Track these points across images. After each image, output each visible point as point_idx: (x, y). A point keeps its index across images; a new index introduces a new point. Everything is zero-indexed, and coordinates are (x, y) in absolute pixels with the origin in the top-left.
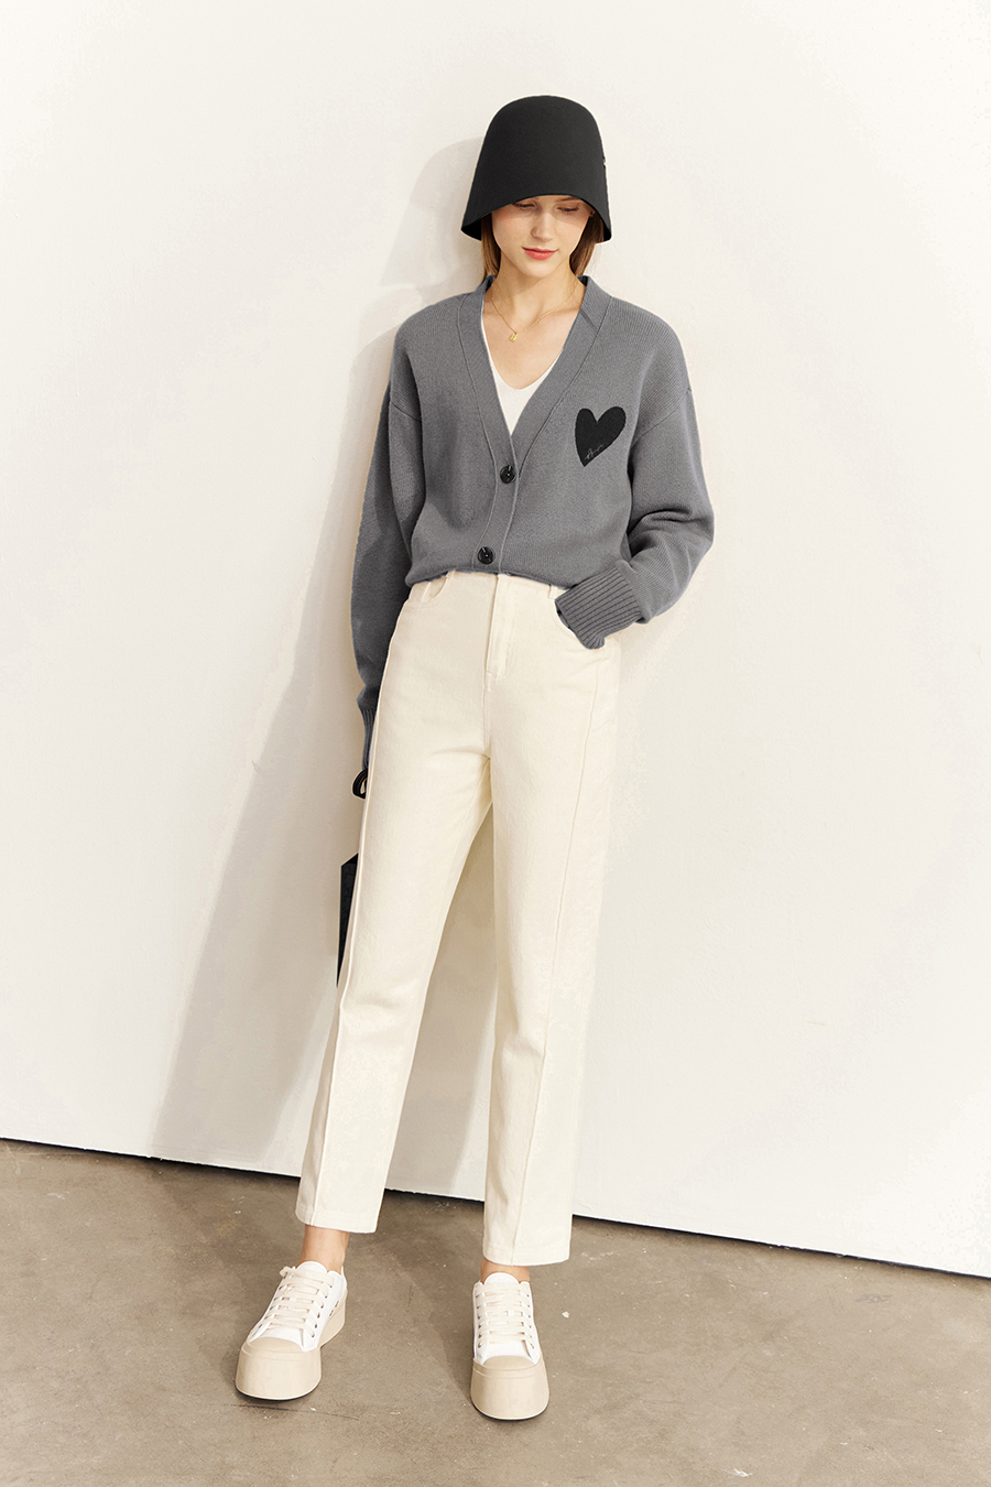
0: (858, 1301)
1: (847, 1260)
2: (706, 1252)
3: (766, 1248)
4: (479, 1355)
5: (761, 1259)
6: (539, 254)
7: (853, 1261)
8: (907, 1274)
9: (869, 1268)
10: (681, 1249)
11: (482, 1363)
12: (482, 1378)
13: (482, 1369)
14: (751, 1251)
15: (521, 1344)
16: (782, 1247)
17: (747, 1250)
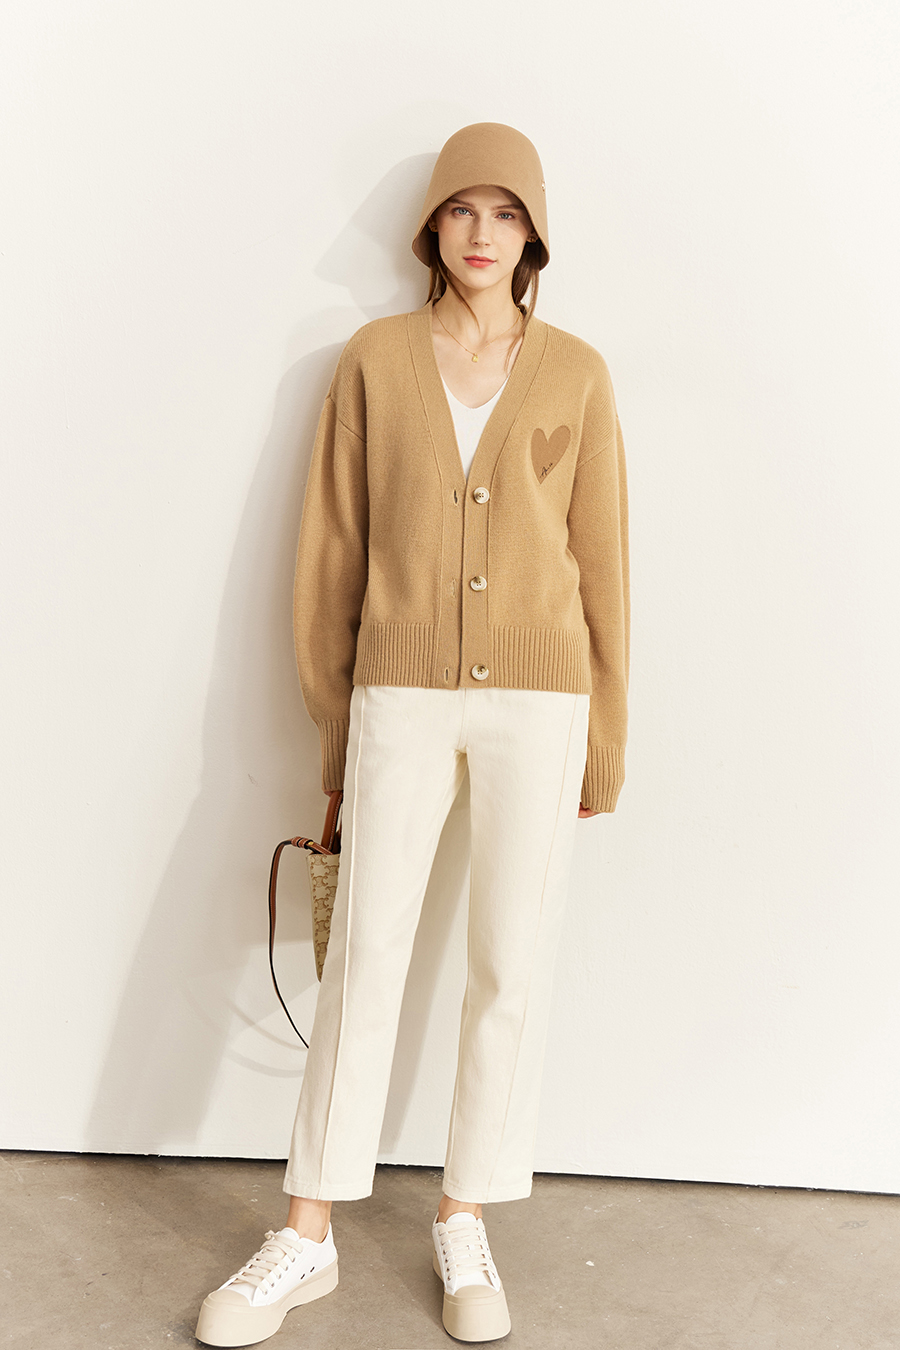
0: (841, 1228)
1: (818, 1193)
2: (692, 1196)
3: (743, 1188)
4: (449, 1287)
5: (743, 1199)
6: (478, 262)
7: (824, 1193)
8: (874, 1201)
9: (838, 1198)
10: (667, 1197)
11: (453, 1294)
12: (454, 1307)
13: (454, 1299)
14: (731, 1192)
15: (483, 1275)
16: (758, 1186)
17: (727, 1192)
